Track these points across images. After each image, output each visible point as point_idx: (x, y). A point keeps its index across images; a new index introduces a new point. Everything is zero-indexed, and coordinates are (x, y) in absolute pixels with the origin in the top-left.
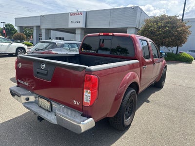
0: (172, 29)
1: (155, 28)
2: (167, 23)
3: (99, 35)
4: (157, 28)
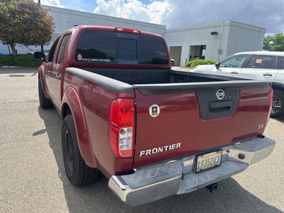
3: (116, 30)
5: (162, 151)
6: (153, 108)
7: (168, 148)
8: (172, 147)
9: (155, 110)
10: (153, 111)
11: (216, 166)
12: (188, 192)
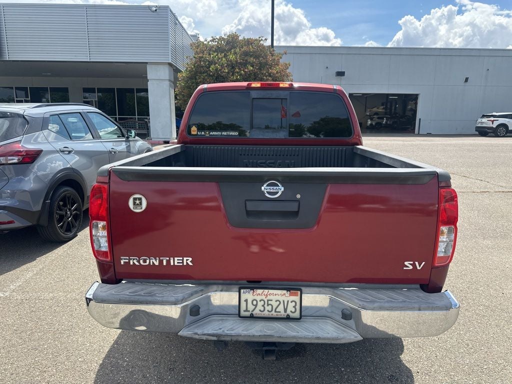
0: (260, 69)
1: (222, 66)
2: (246, 54)
3: (249, 88)
4: (228, 66)
5: (157, 263)
6: (135, 199)
7: (169, 262)
8: (176, 261)
9: (138, 202)
10: (134, 203)
11: (288, 318)
12: (197, 337)
